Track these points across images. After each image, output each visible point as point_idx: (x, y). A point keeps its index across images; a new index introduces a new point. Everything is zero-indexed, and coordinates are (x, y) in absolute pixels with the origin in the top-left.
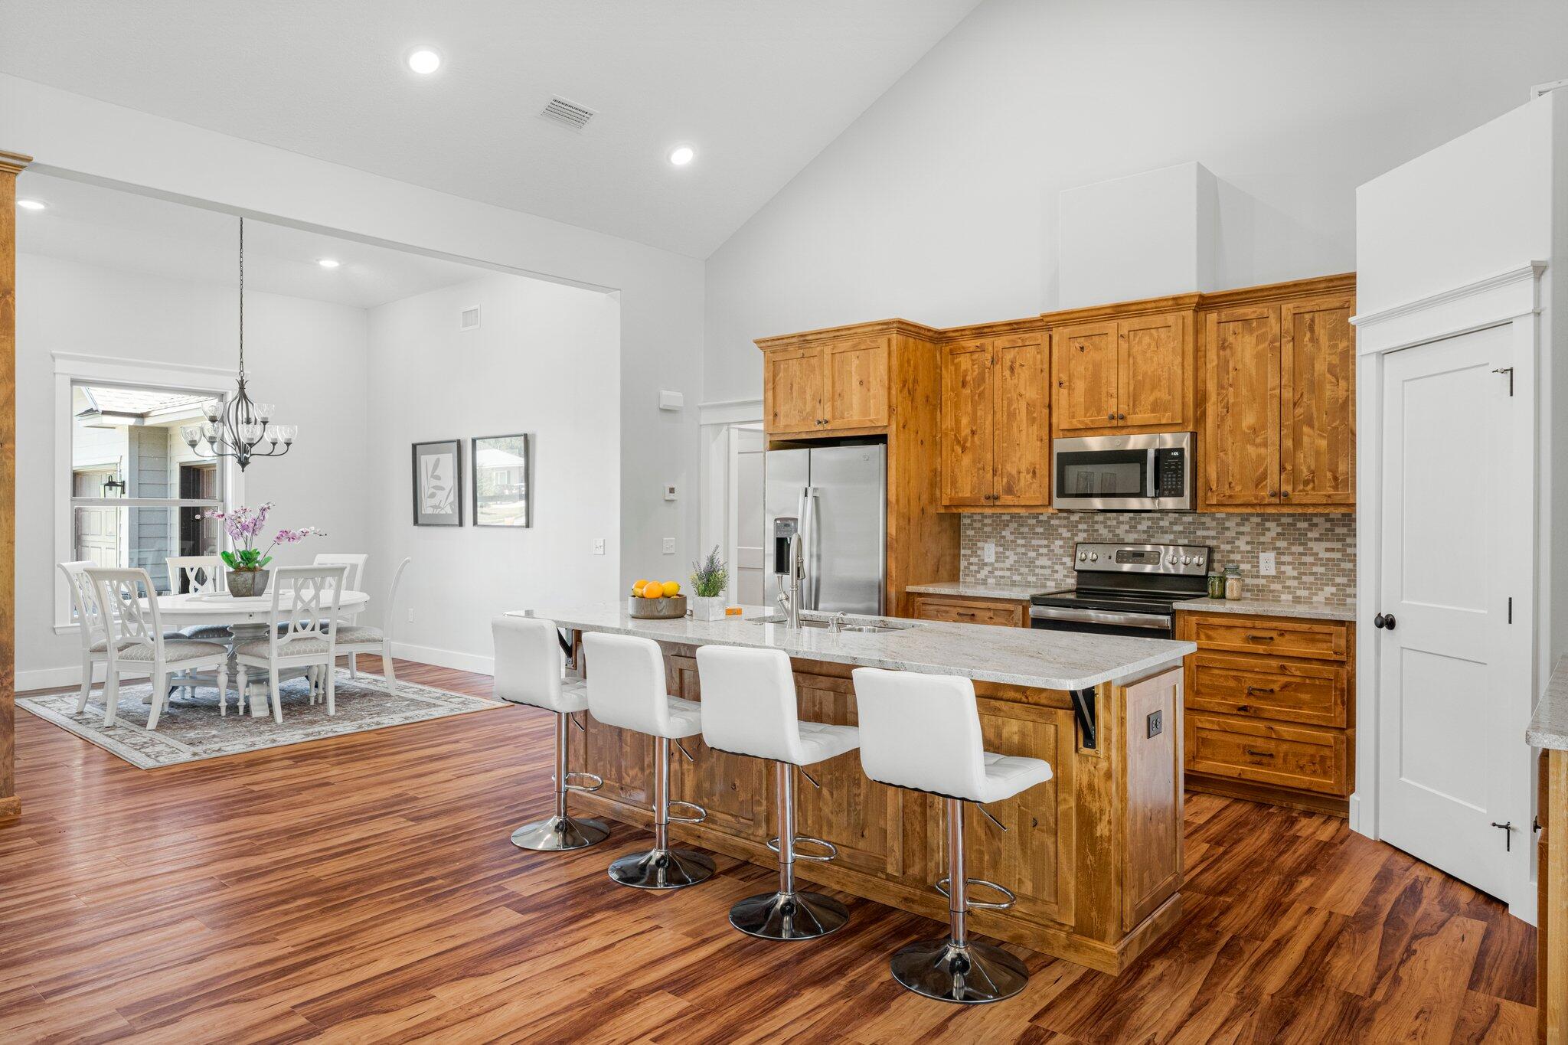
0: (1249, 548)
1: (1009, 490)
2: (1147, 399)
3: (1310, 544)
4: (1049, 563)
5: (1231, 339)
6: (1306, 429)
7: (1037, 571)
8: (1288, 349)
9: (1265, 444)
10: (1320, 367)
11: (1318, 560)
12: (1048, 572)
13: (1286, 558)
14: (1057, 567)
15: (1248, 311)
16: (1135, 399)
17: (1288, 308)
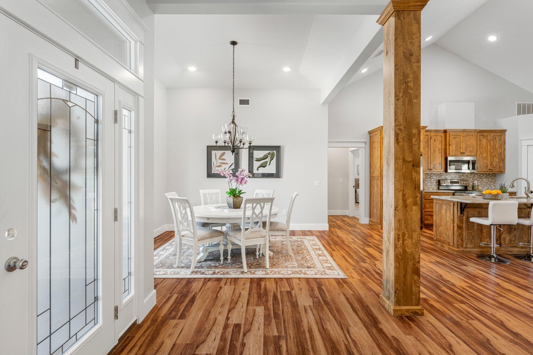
0: (472, 180)
1: (434, 168)
2: (469, 149)
3: (483, 179)
4: (431, 184)
5: (481, 139)
6: (495, 158)
7: (428, 186)
8: (492, 142)
9: (488, 160)
10: (497, 146)
11: (484, 182)
12: (430, 186)
13: (479, 182)
14: (432, 185)
15: (485, 134)
16: (466, 150)
17: (492, 134)
